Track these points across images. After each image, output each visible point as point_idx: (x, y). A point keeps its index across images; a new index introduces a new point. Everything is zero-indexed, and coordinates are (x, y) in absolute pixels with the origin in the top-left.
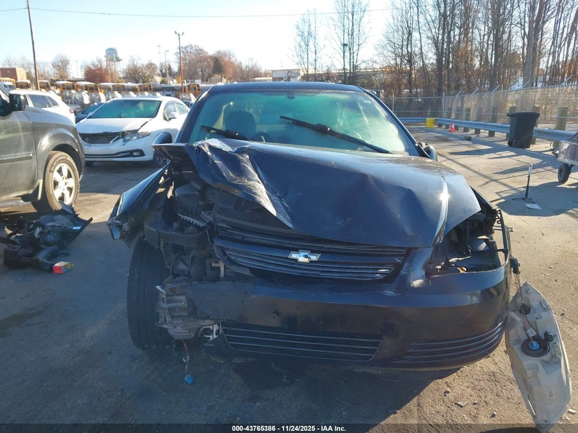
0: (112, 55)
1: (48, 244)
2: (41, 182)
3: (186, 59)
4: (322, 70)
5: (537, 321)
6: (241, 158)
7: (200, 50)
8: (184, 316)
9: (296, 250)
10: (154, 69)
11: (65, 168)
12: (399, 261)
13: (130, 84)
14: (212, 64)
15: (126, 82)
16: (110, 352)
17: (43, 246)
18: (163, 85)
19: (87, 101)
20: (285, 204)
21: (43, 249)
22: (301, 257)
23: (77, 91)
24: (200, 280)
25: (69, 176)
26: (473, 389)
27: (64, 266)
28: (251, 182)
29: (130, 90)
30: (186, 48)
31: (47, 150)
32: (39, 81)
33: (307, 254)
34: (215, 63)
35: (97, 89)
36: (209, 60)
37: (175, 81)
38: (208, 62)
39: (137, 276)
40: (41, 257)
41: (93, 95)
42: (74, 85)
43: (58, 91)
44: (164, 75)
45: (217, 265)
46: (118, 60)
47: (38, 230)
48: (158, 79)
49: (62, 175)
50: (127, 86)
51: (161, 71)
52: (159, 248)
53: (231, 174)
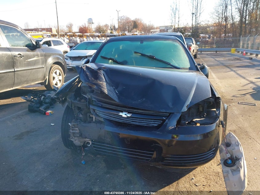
0: (90, 21)
1: (46, 103)
2: (47, 77)
3: (121, 22)
4: (181, 26)
5: (233, 150)
6: (99, 72)
7: (128, 18)
8: (78, 136)
9: (122, 112)
10: (107, 27)
11: (58, 72)
12: (165, 119)
13: (97, 34)
14: (133, 24)
15: (96, 33)
16: (57, 149)
17: (43, 104)
18: (111, 34)
19: (79, 41)
20: (117, 92)
21: (43, 105)
22: (123, 115)
23: (75, 37)
24: (85, 122)
25: (60, 75)
26: (206, 178)
27: (50, 112)
28: (101, 82)
29: (97, 37)
30: (121, 17)
31: (51, 64)
32: (59, 33)
33: (126, 113)
34: (134, 23)
35: (83, 36)
36: (132, 22)
37: (116, 32)
38: (131, 23)
39: (65, 119)
40: (42, 108)
41: (82, 39)
42: (74, 35)
43: (68, 37)
44: (112, 30)
45: (92, 116)
46: (93, 23)
47: (43, 97)
48: (109, 31)
49: (56, 75)
50: (96, 35)
51: (111, 28)
52: (72, 108)
53: (93, 79)
